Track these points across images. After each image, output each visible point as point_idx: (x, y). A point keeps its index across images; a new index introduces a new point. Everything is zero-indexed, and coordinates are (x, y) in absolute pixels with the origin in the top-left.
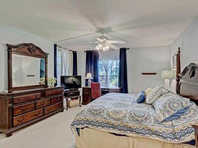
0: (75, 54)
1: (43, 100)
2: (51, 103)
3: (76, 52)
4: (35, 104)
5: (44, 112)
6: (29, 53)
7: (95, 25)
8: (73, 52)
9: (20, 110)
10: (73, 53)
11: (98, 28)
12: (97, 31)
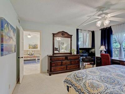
0: (93, 33)
1: (66, 61)
2: (71, 64)
3: (94, 31)
4: (62, 62)
5: (66, 68)
6: (62, 36)
7: (91, 6)
8: (92, 31)
9: (54, 64)
10: (92, 33)
11: (96, 8)
12: (97, 11)
